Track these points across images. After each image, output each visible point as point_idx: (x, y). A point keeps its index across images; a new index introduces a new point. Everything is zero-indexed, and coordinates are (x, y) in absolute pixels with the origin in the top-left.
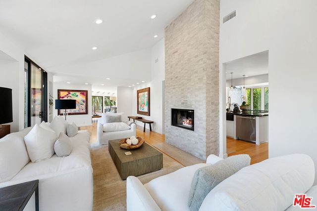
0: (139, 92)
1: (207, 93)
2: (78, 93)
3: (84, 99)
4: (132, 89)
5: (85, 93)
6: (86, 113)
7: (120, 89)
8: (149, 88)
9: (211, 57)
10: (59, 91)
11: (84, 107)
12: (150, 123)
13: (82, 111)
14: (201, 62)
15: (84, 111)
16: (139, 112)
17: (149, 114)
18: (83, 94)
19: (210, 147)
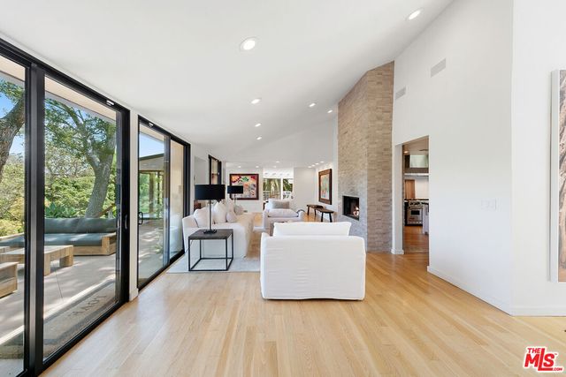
0: (320, 174)
1: (368, 180)
2: (248, 177)
3: (255, 183)
4: (314, 169)
5: (255, 177)
6: (257, 198)
7: (297, 170)
8: (331, 170)
9: (377, 141)
10: (231, 175)
11: (254, 192)
12: (330, 213)
13: (252, 197)
14: (364, 147)
15: (255, 196)
16: (320, 200)
17: (330, 202)
18: (254, 178)
19: (374, 238)
